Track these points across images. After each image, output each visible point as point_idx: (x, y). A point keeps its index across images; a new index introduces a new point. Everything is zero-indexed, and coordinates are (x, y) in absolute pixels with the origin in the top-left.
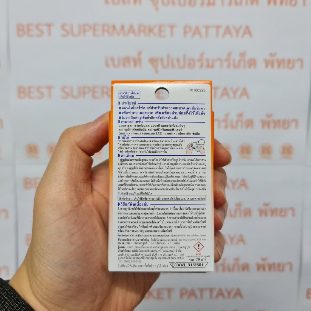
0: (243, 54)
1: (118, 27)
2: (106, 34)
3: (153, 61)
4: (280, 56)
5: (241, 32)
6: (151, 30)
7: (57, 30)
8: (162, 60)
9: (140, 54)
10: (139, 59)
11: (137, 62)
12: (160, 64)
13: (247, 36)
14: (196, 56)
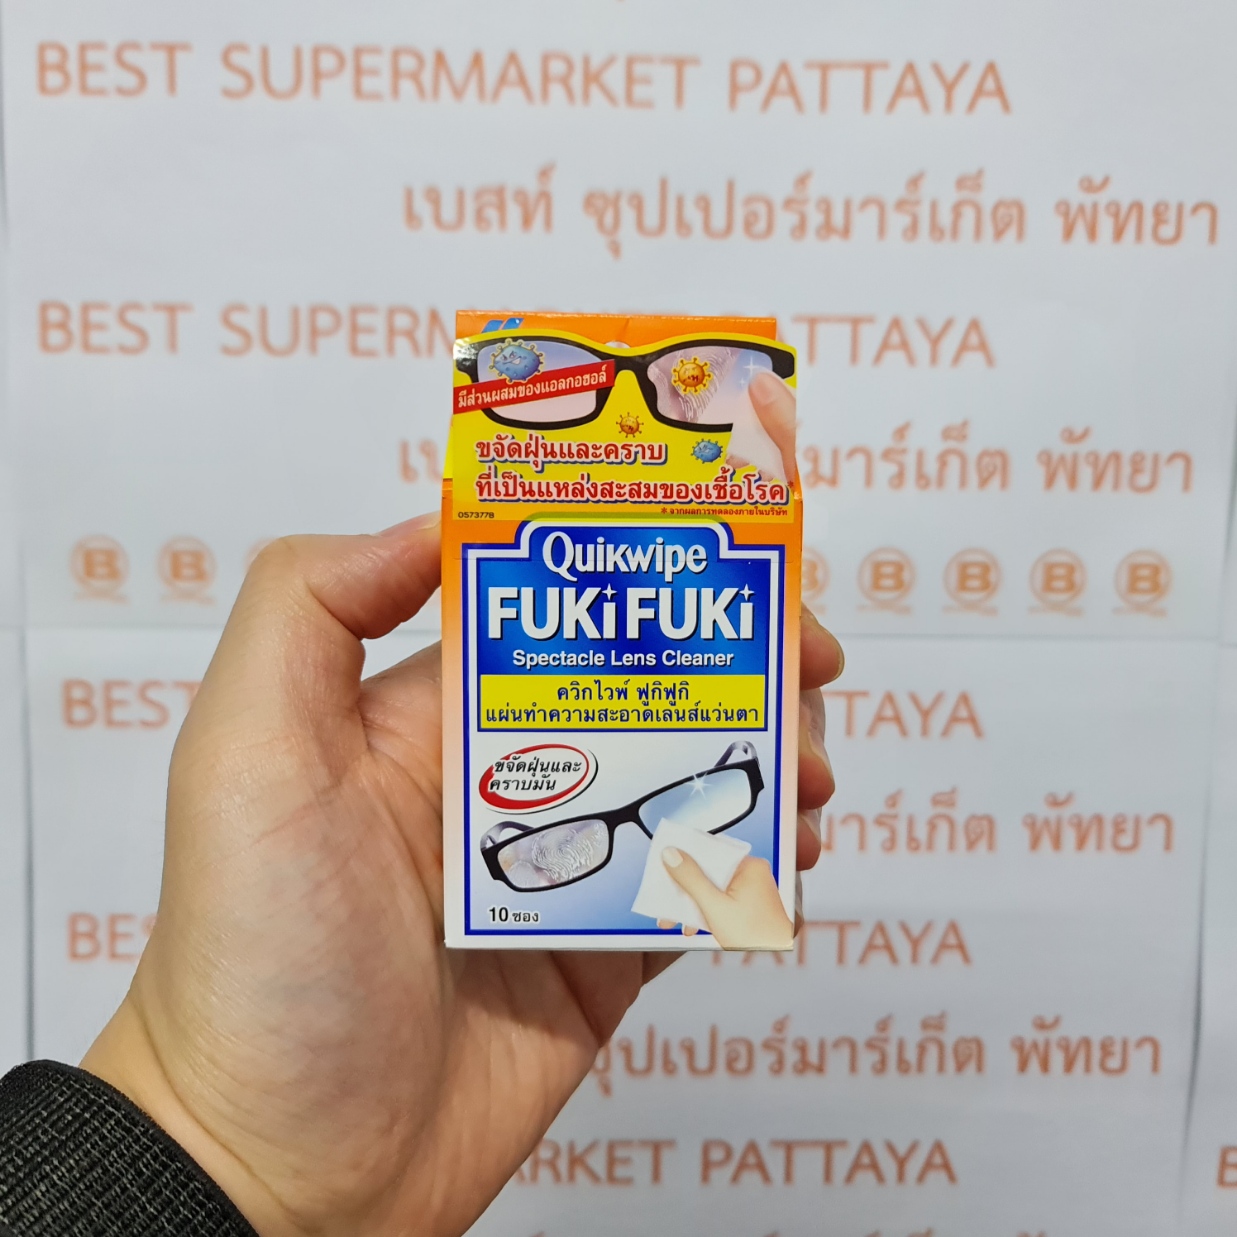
0: (970, 182)
1: (459, 65)
2: (407, 86)
3: (598, 204)
4: (1122, 192)
5: (964, 91)
6: (591, 78)
7: (202, 71)
8: (638, 203)
9: (545, 173)
10: (545, 196)
11: (535, 207)
12: (628, 215)
13: (989, 105)
14: (780, 189)
